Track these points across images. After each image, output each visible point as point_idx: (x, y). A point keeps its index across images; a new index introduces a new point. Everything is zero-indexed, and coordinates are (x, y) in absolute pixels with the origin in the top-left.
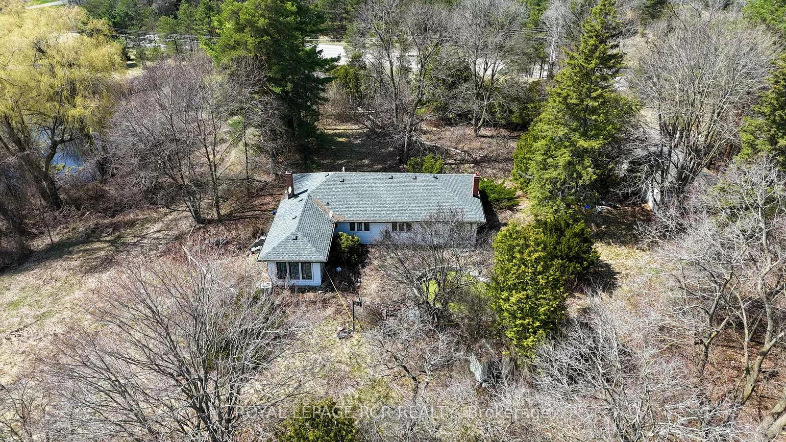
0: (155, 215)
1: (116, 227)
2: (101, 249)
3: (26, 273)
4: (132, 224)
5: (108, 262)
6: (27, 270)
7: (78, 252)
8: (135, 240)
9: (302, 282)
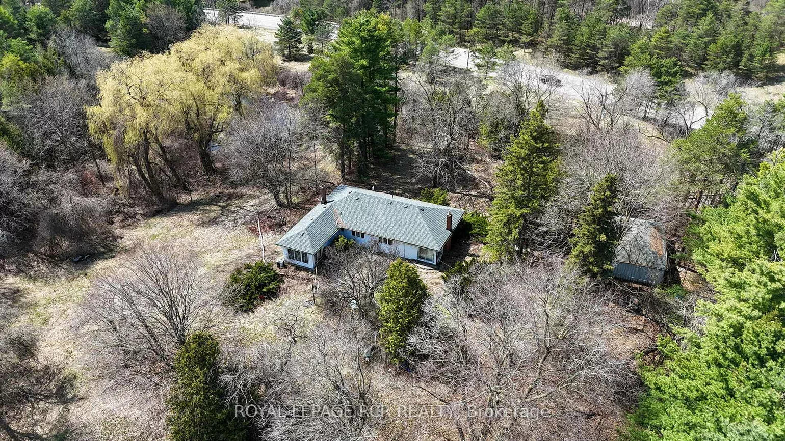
0: (257, 193)
1: (230, 197)
2: (214, 211)
3: (168, 218)
4: (241, 197)
5: (214, 221)
6: (170, 216)
7: (201, 210)
8: (236, 209)
9: (302, 264)
